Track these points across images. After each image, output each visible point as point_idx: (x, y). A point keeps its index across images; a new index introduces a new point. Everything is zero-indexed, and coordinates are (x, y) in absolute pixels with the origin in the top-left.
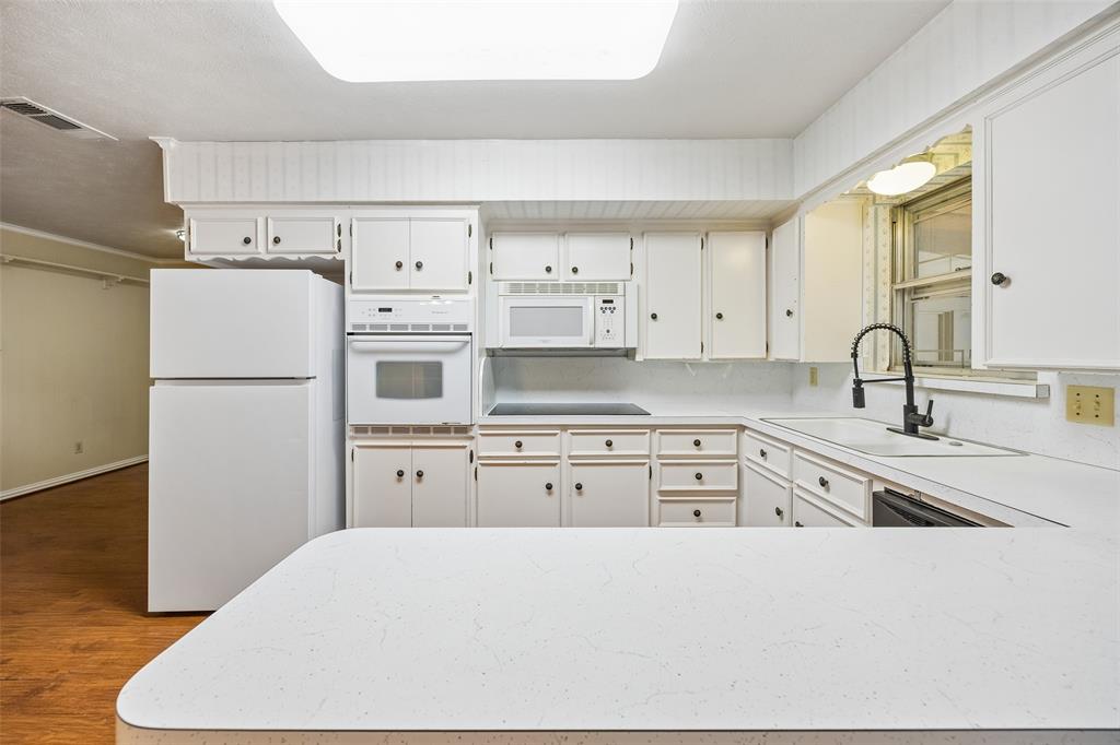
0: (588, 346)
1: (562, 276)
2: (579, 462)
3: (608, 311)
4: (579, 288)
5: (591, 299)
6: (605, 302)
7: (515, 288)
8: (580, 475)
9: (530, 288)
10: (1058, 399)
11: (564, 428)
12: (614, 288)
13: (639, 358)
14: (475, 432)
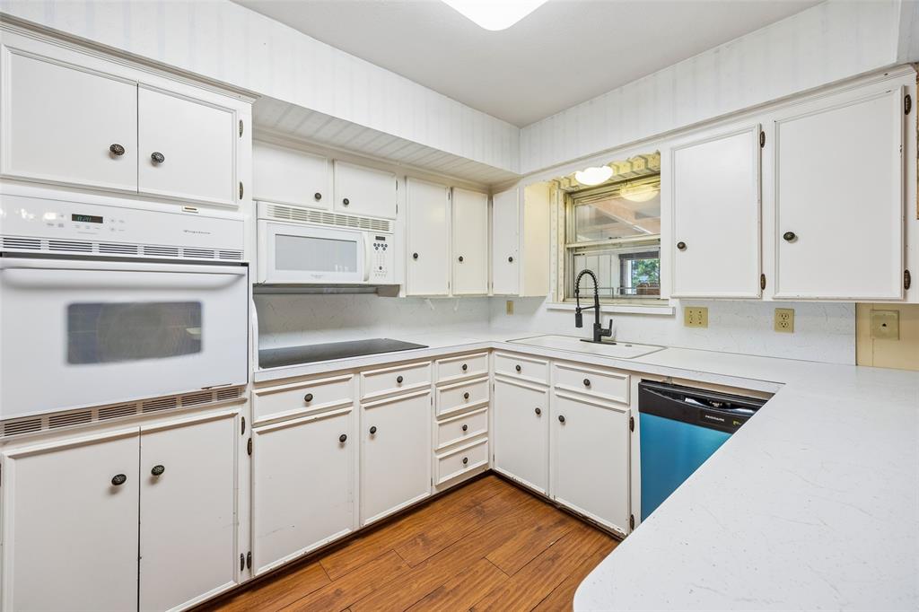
0: (362, 282)
1: (330, 205)
2: (371, 404)
3: (380, 248)
4: (353, 222)
5: (365, 234)
6: (378, 238)
7: (281, 212)
8: (373, 417)
9: (300, 214)
10: (680, 316)
11: (357, 370)
12: (385, 226)
13: (402, 294)
14: (251, 391)
